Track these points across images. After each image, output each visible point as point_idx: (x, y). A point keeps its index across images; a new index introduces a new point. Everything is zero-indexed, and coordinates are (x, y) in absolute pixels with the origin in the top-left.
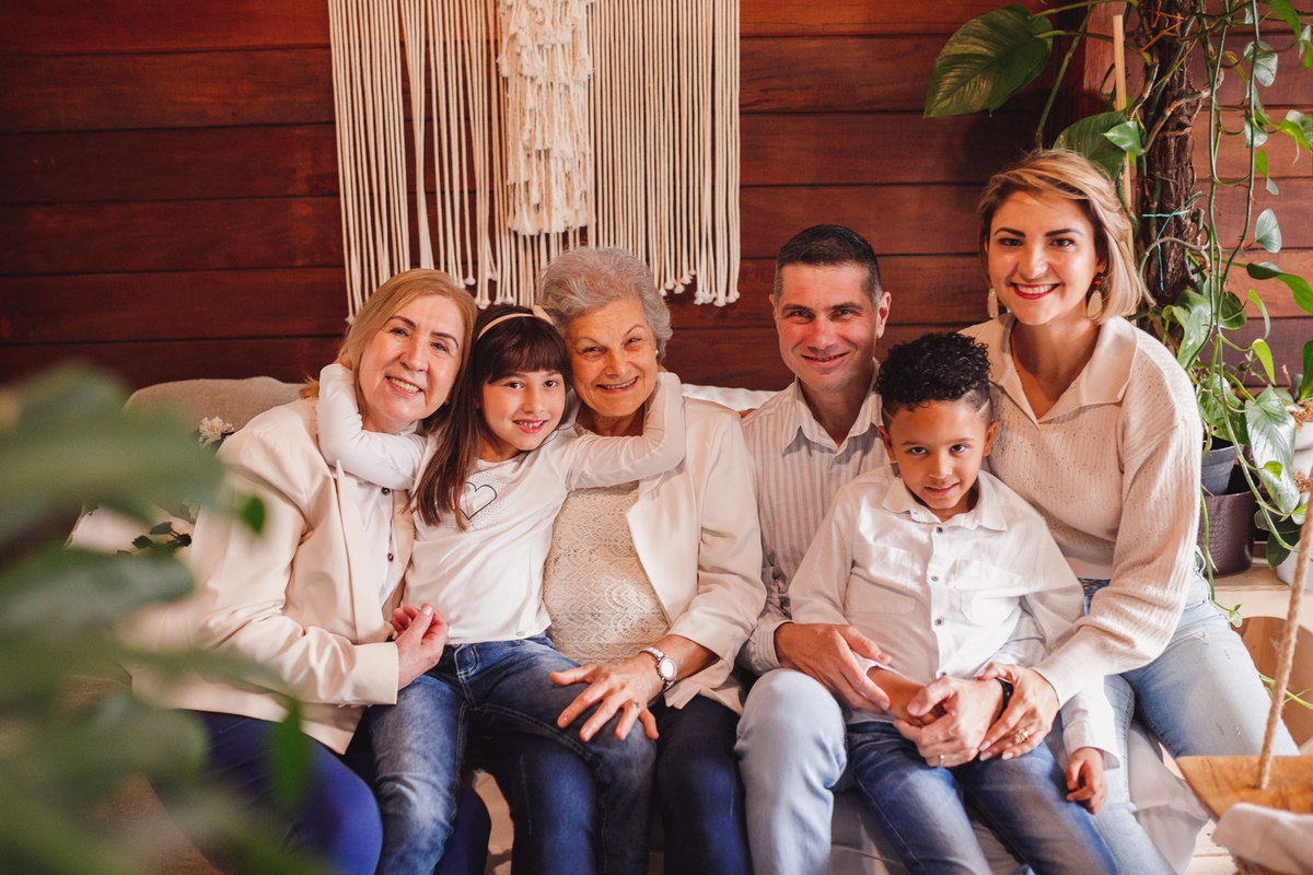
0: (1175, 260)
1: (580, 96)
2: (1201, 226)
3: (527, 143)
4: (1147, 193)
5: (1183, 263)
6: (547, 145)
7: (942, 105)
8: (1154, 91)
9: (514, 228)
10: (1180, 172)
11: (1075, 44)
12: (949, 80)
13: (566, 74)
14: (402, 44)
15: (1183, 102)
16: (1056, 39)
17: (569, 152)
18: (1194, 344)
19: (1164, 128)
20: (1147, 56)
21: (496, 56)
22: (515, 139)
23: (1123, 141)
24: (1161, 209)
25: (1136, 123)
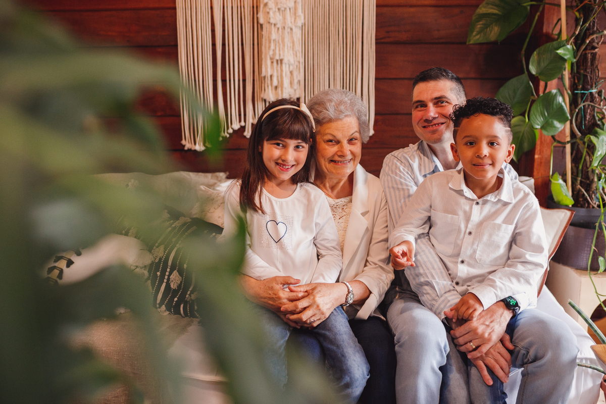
0: (590, 114)
1: (298, 33)
2: (603, 98)
3: (272, 56)
4: (576, 81)
5: (594, 116)
6: (282, 57)
7: (475, 38)
8: (580, 30)
9: (265, 98)
10: (593, 71)
11: (541, 9)
12: (479, 26)
13: (291, 22)
14: (212, 8)
15: (595, 36)
16: (531, 6)
17: (292, 61)
18: (601, 154)
19: (585, 49)
20: (577, 14)
21: (257, 13)
22: (266, 55)
23: (565, 55)
24: (584, 89)
25: (571, 46)
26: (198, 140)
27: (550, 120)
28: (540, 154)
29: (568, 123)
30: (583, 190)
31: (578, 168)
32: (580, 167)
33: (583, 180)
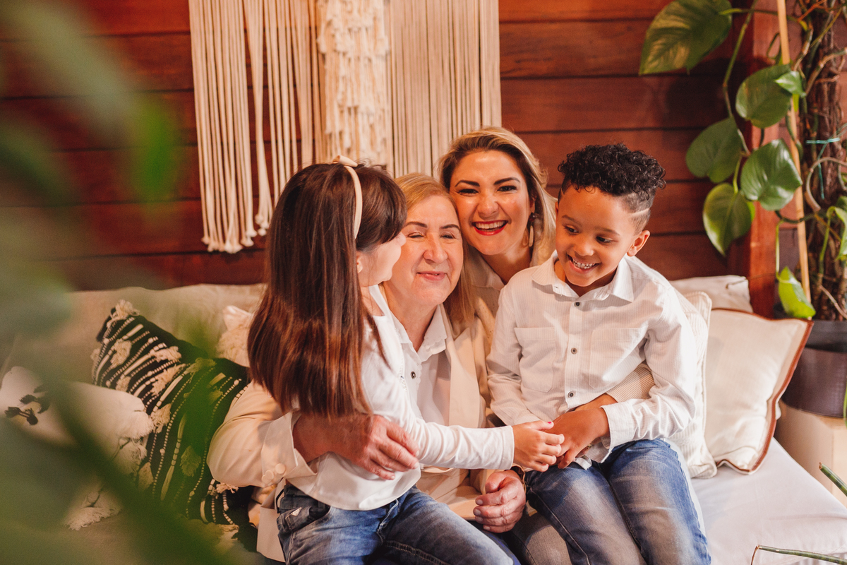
0: (831, 176)
1: (380, 67)
3: (341, 102)
4: (808, 126)
5: (837, 180)
6: (356, 103)
7: (651, 65)
8: (810, 49)
10: (832, 109)
11: (749, 18)
12: (657, 46)
13: (369, 50)
14: (245, 31)
15: (831, 57)
16: (734, 15)
19: (819, 77)
20: (804, 24)
21: (316, 37)
22: (331, 100)
23: (789, 86)
24: (820, 137)
25: (798, 73)
26: (228, 235)
27: (772, 187)
28: (759, 240)
29: (799, 190)
30: (828, 293)
31: (817, 259)
32: (822, 258)
33: (827, 278)
